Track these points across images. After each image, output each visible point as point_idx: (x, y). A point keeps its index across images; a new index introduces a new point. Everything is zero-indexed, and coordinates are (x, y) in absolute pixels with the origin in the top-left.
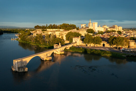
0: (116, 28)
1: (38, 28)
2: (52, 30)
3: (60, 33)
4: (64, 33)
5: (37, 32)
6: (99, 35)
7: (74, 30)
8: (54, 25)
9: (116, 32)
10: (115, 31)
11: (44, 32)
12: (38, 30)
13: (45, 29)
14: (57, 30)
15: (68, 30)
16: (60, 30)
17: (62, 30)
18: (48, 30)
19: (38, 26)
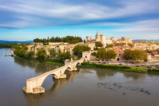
0: (125, 40)
1: (38, 42)
2: (54, 43)
3: (65, 47)
4: (70, 47)
5: (38, 46)
6: (109, 48)
7: (81, 43)
8: (57, 37)
9: (127, 45)
10: (125, 44)
11: (46, 46)
12: (38, 43)
13: (47, 43)
14: (60, 43)
15: (74, 43)
16: (65, 43)
17: (66, 43)
18: (50, 43)
19: (37, 39)
